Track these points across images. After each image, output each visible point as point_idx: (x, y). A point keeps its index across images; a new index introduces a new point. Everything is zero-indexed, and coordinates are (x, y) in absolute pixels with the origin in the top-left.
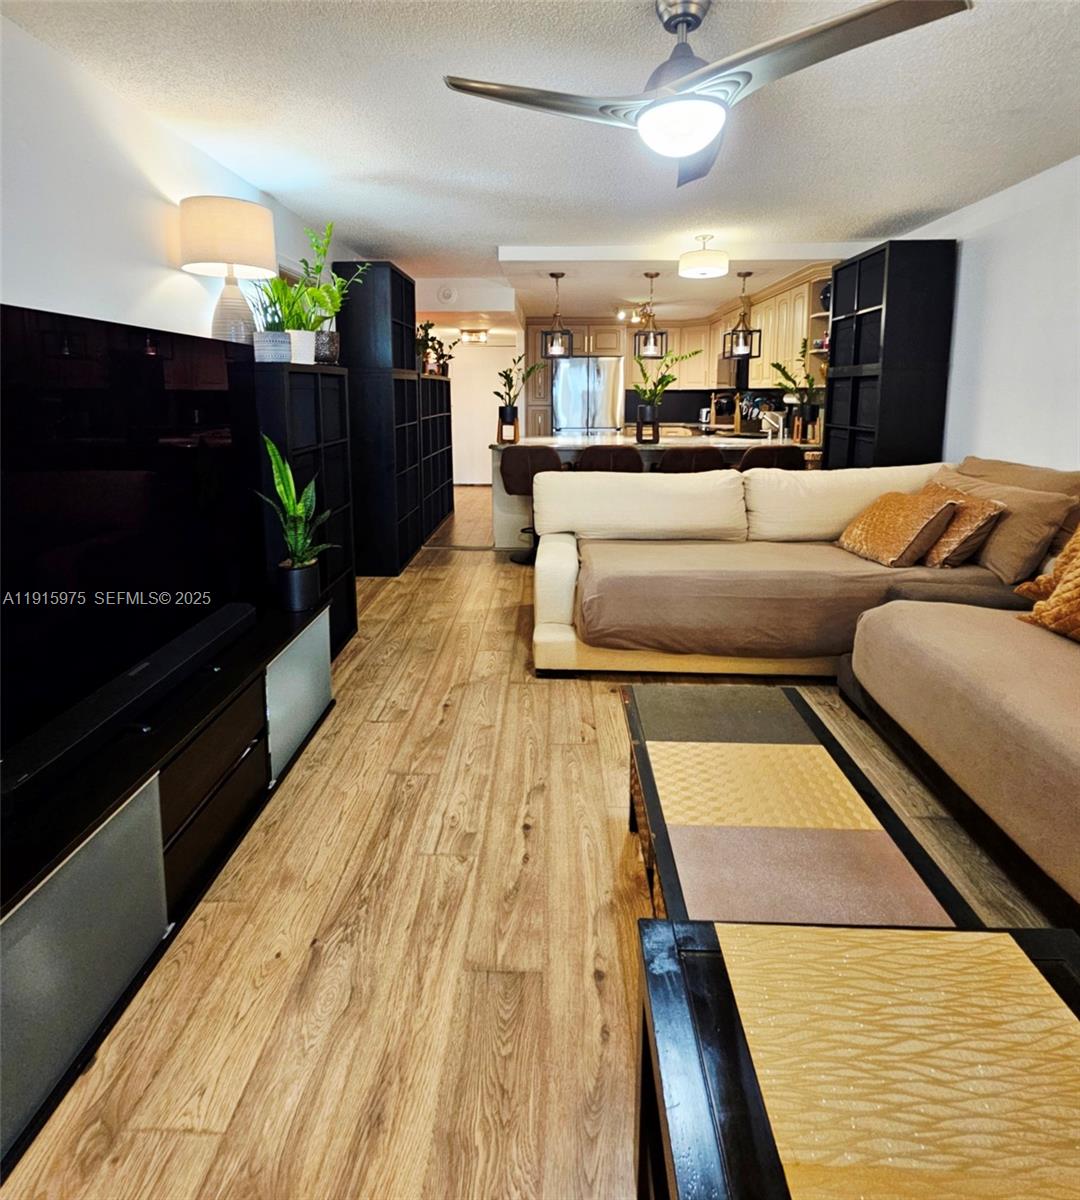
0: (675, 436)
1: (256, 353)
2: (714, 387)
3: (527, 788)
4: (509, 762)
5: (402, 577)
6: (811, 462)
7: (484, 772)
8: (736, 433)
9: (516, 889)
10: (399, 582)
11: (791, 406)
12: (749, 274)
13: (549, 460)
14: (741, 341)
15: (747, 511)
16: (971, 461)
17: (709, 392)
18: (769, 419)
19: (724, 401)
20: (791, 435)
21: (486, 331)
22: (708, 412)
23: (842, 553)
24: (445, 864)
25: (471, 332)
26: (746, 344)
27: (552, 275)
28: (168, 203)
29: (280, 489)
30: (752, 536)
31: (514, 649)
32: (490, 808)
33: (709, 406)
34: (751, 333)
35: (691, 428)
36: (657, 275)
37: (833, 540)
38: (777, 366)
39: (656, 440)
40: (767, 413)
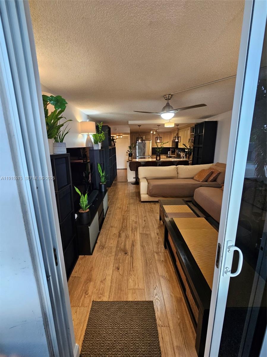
0: (163, 158)
1: (94, 148)
2: (171, 147)
3: (143, 216)
4: (140, 213)
5: (111, 188)
6: (190, 163)
7: (136, 215)
8: (176, 157)
9: (145, 226)
10: (111, 189)
11: (187, 151)
12: (178, 125)
13: (139, 164)
14: (177, 139)
15: (177, 173)
16: (218, 163)
17: (170, 148)
18: (182, 154)
19: (173, 150)
20: (186, 158)
21: (122, 135)
22: (170, 152)
23: (194, 180)
24: (134, 225)
25: (118, 136)
26: (178, 140)
27: (139, 126)
28: (78, 122)
29: (100, 171)
30: (178, 178)
31: (136, 198)
32: (138, 218)
33: (170, 151)
34: (179, 137)
35: (166, 156)
36: (160, 125)
37: (192, 178)
38: (184, 144)
39: (160, 160)
40: (182, 153)
